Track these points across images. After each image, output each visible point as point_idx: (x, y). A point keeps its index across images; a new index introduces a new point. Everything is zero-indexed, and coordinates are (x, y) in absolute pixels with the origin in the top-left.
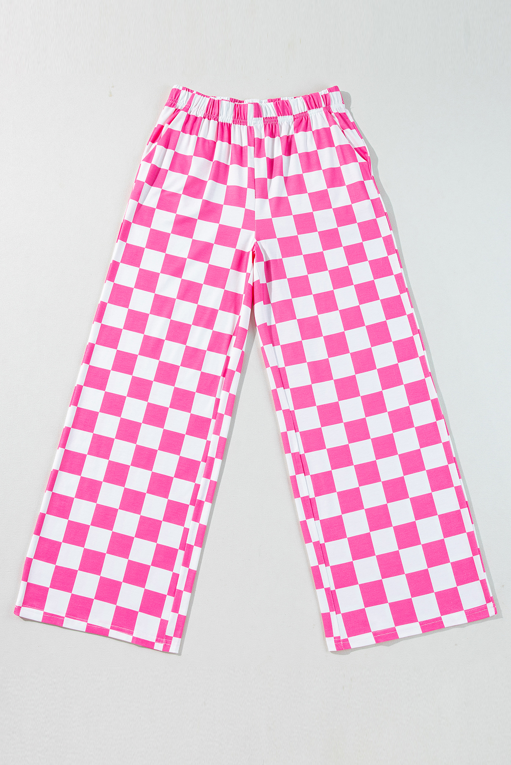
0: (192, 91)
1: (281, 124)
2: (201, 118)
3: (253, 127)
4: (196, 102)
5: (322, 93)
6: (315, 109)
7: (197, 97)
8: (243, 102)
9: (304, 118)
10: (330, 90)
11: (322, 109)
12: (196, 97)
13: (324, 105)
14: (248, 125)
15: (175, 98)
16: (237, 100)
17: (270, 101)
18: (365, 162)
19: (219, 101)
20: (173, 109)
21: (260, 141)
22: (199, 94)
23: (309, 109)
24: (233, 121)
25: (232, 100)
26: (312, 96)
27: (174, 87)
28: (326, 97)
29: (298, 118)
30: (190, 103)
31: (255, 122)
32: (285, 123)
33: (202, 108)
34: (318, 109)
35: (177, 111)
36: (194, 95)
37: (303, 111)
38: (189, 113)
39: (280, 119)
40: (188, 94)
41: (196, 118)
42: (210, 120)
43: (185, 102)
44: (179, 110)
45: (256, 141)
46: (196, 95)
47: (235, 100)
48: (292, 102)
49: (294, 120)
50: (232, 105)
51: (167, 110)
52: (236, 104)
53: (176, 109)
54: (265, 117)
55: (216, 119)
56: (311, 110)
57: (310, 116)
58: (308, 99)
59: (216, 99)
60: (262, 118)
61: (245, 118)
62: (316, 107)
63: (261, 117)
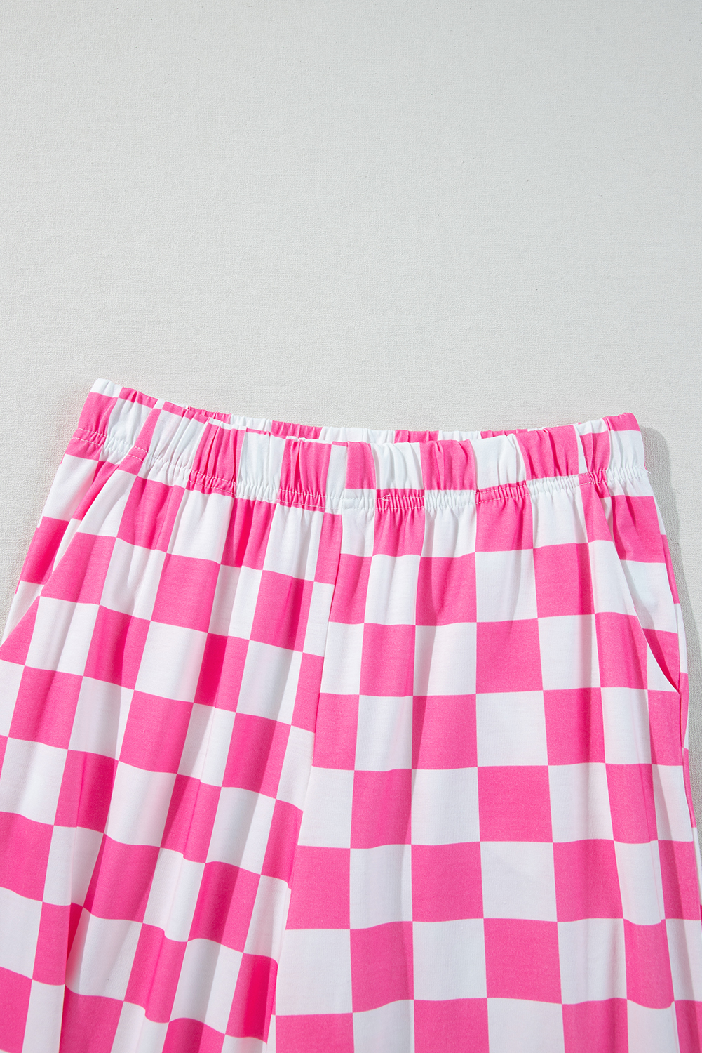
0: (151, 402)
1: (432, 513)
2: (181, 490)
3: (340, 517)
4: (164, 437)
5: (585, 428)
6: (553, 478)
7: (168, 422)
8: (316, 437)
9: (511, 502)
10: (615, 424)
11: (575, 479)
12: (164, 422)
13: (583, 468)
14: (328, 511)
15: (97, 429)
16: (295, 427)
17: (404, 436)
18: (671, 694)
19: (236, 432)
20: (89, 465)
21: (359, 566)
22: (171, 408)
23: (533, 474)
24: (282, 497)
25: (279, 429)
26: (550, 435)
27: (96, 389)
28: (596, 446)
29: (490, 499)
30: (144, 441)
31: (349, 501)
32: (447, 512)
33: (184, 455)
34: (563, 480)
35: (103, 470)
36: (156, 414)
37: (513, 481)
38: (141, 474)
39: (433, 499)
40: (140, 411)
41: (166, 490)
42: (210, 491)
43: (128, 439)
44: (111, 466)
45: (342, 567)
46: (164, 413)
47: (287, 426)
48: (480, 447)
49: (478, 506)
50: (278, 445)
51: (72, 468)
52: (289, 441)
53: (101, 464)
54: (383, 487)
55: (230, 489)
56: (540, 480)
57: (533, 497)
58: (534, 443)
59: (227, 427)
60: (374, 492)
61: (320, 489)
62: (558, 470)
63: (370, 486)
